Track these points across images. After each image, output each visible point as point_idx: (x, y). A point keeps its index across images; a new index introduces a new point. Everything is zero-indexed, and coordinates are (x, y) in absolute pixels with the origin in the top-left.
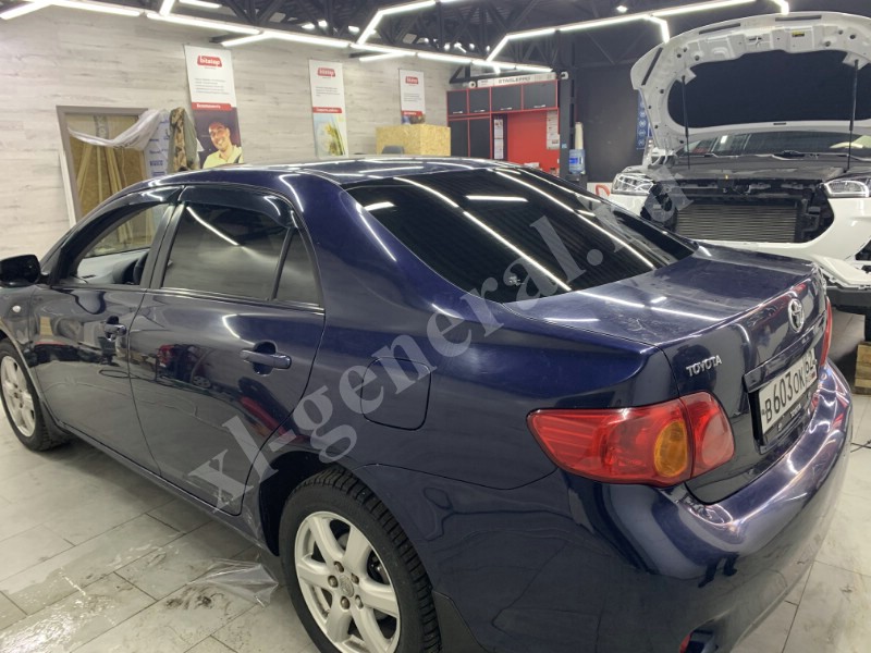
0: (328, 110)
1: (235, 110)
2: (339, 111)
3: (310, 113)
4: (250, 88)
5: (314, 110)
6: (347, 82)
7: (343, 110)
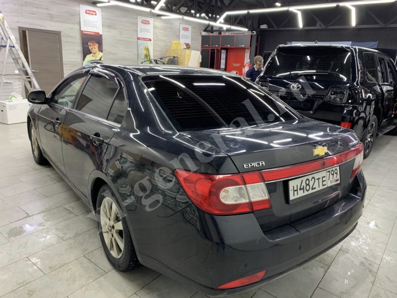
0: (145, 39)
1: (101, 35)
4: (109, 26)
6: (155, 27)
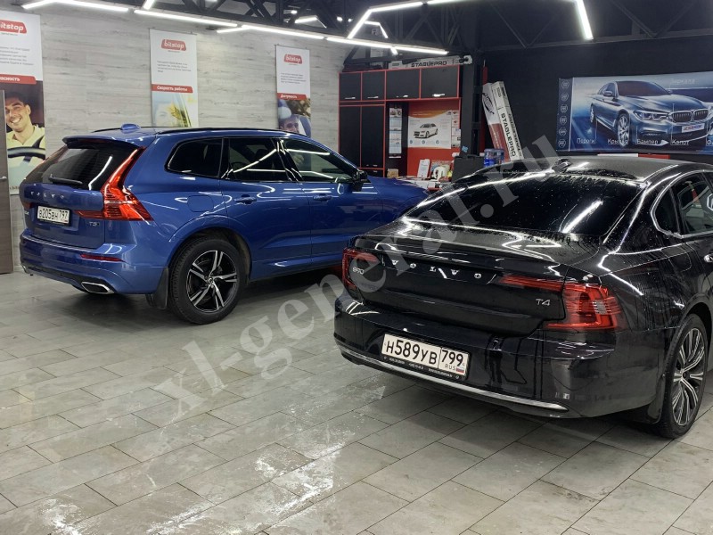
0: (172, 89)
1: (40, 83)
2: (189, 90)
3: (148, 91)
5: (154, 88)
6: (200, 57)
7: (195, 89)
